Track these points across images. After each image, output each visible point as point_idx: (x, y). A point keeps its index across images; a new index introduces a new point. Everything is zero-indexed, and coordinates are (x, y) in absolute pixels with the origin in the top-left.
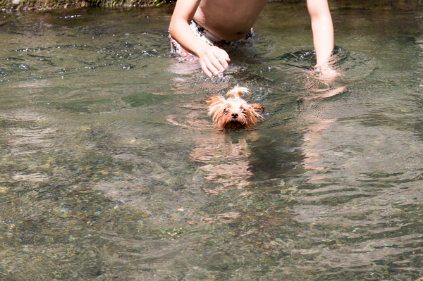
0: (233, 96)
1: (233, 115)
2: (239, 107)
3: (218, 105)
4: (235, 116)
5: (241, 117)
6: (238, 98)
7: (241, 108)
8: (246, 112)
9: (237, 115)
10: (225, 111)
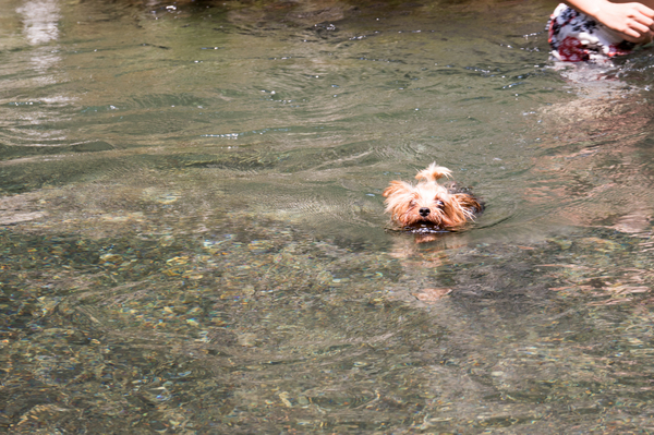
0: (424, 180)
1: (421, 211)
2: (434, 197)
3: (401, 196)
4: (425, 212)
5: (435, 213)
6: (432, 183)
7: (437, 199)
8: (444, 207)
9: (428, 211)
10: (411, 205)
